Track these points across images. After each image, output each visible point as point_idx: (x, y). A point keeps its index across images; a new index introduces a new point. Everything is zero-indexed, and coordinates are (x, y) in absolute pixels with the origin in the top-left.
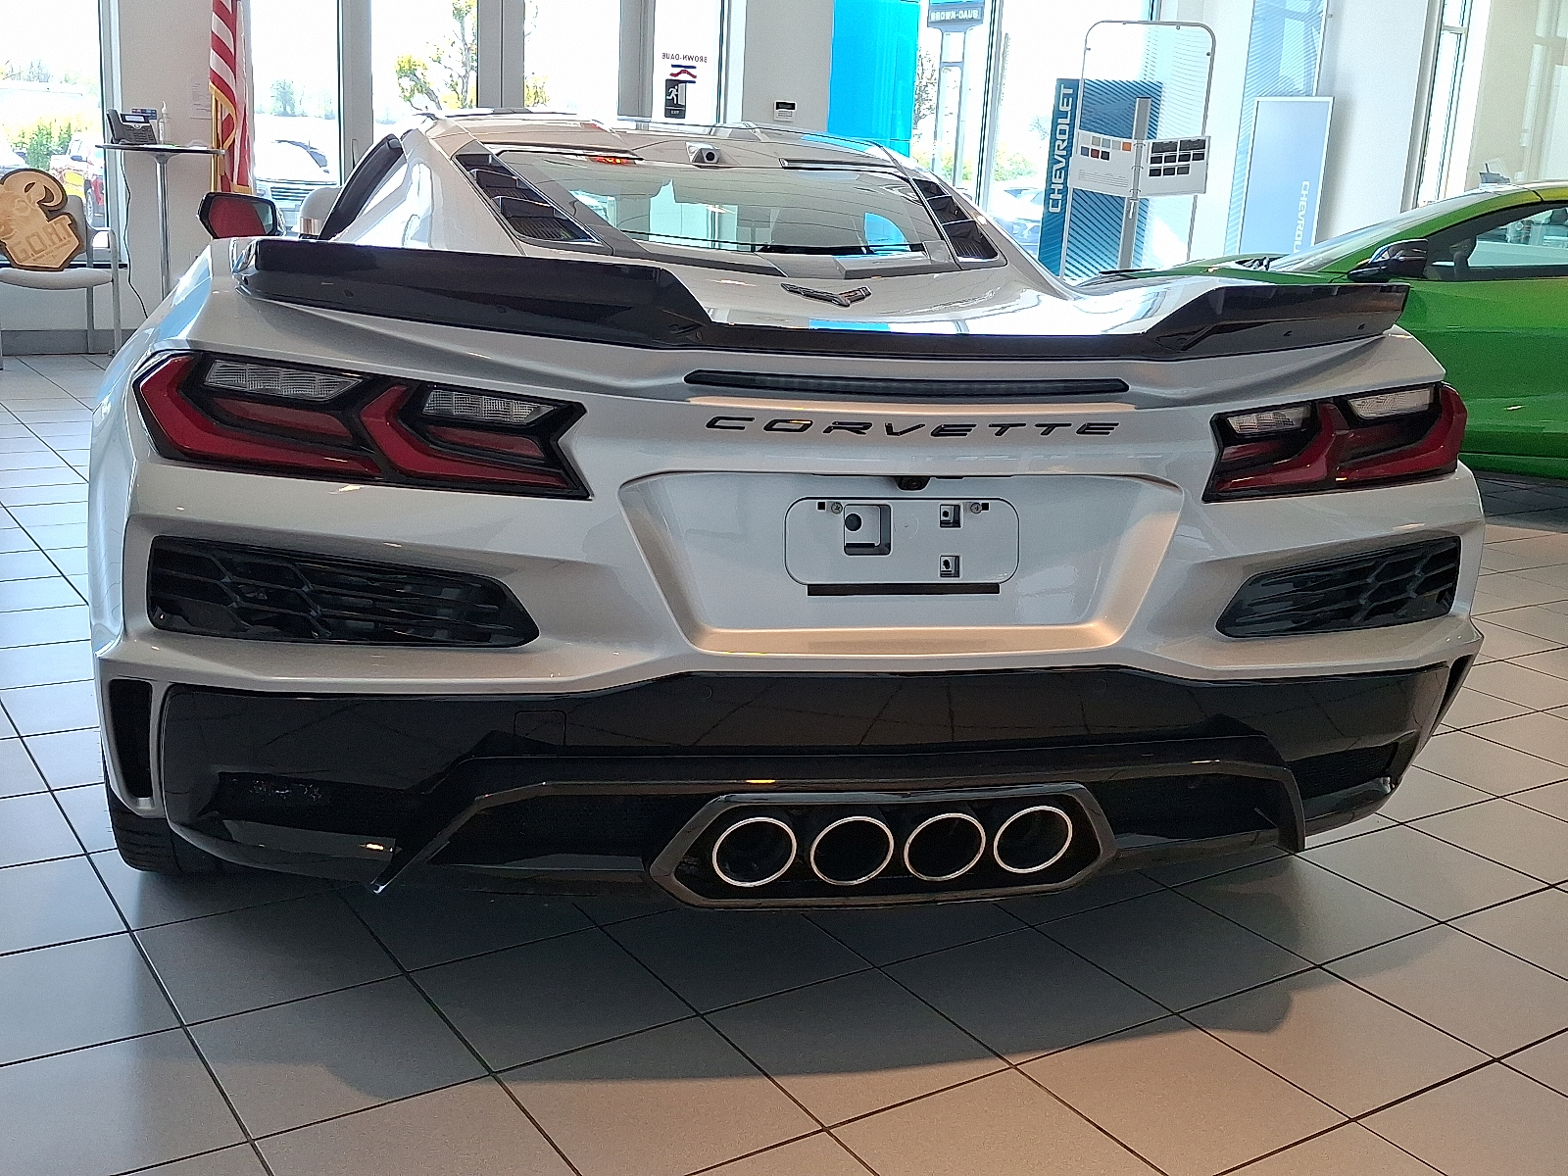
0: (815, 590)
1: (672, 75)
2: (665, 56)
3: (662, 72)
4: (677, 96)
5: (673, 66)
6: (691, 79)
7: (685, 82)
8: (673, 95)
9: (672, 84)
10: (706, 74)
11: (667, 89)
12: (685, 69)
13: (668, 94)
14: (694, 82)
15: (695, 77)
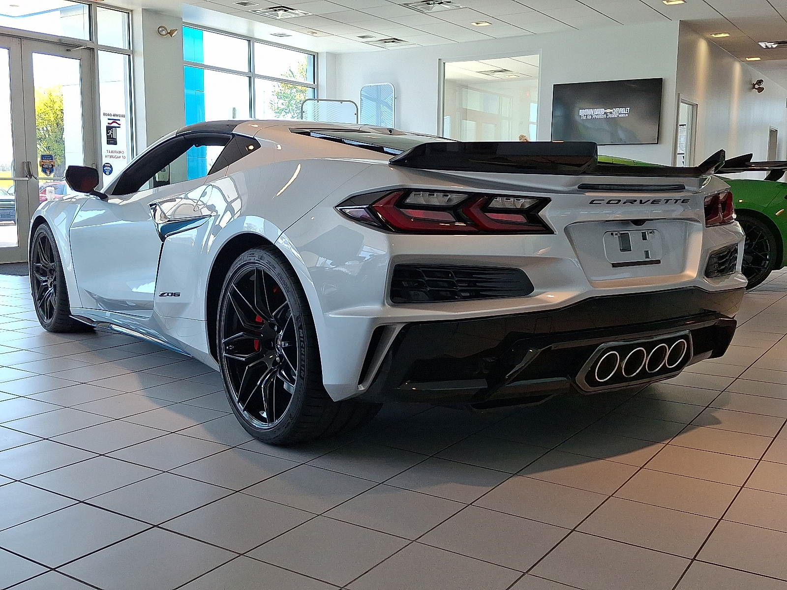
0: (614, 265)
1: (109, 124)
2: (104, 114)
3: (104, 122)
4: (112, 134)
5: (109, 119)
6: (119, 126)
7: (116, 127)
8: (110, 133)
9: (109, 128)
10: (124, 123)
11: (107, 131)
12: (115, 121)
13: (108, 133)
14: (119, 127)
15: (120, 125)
